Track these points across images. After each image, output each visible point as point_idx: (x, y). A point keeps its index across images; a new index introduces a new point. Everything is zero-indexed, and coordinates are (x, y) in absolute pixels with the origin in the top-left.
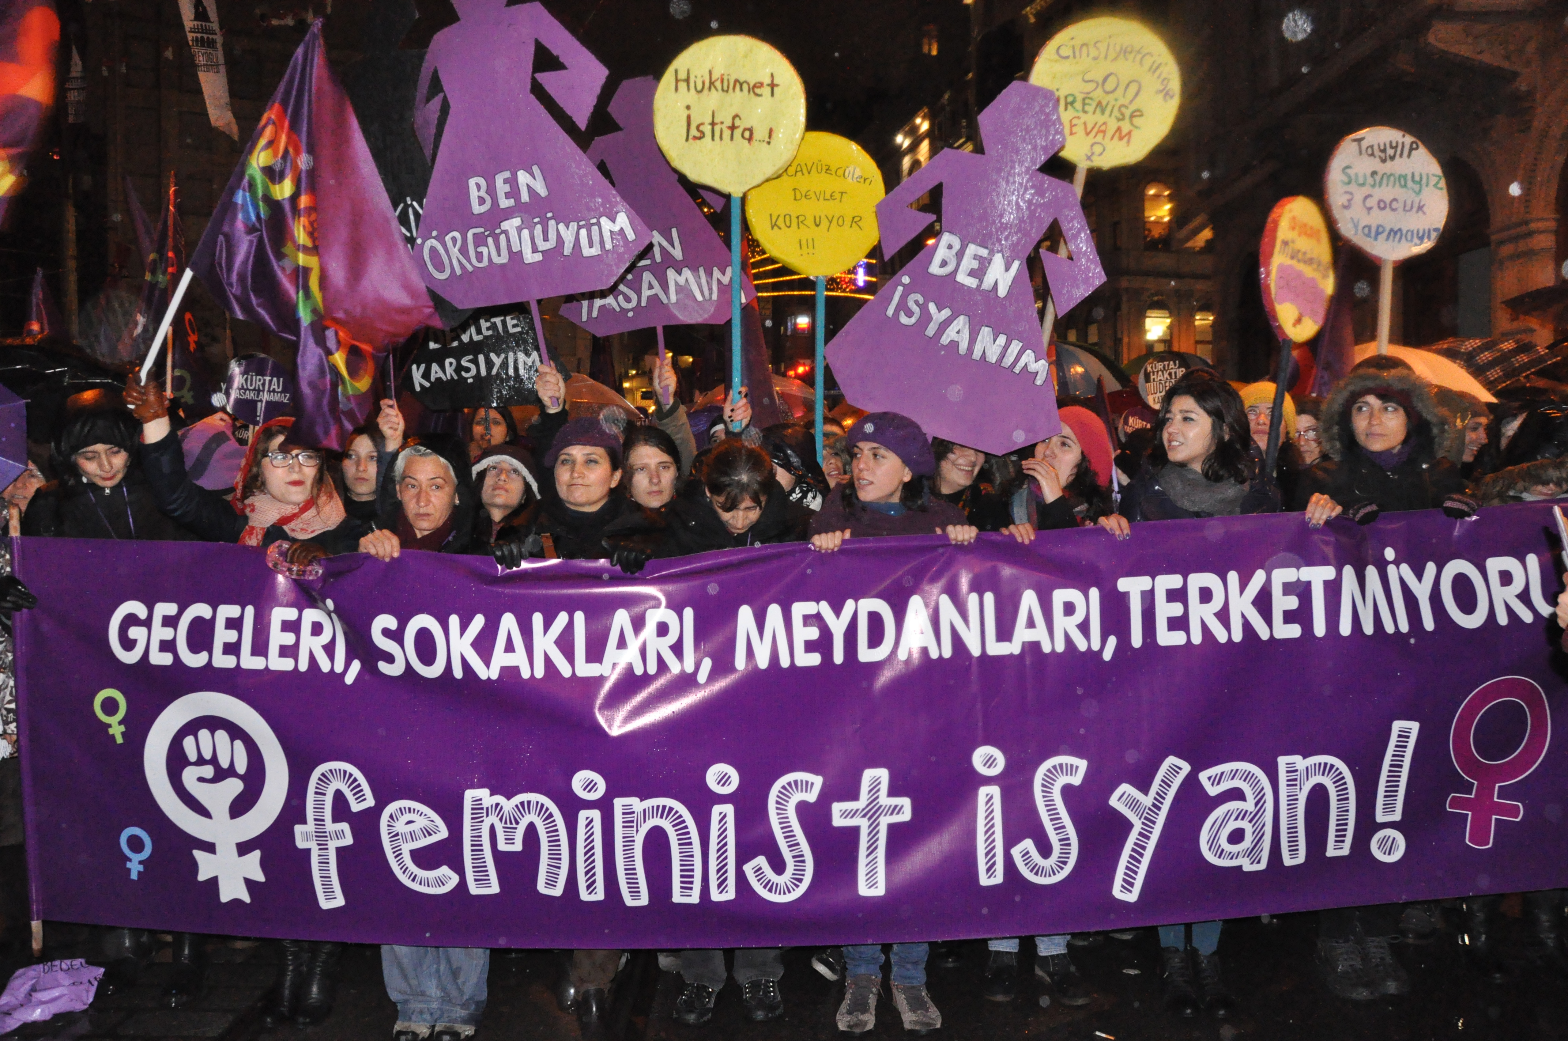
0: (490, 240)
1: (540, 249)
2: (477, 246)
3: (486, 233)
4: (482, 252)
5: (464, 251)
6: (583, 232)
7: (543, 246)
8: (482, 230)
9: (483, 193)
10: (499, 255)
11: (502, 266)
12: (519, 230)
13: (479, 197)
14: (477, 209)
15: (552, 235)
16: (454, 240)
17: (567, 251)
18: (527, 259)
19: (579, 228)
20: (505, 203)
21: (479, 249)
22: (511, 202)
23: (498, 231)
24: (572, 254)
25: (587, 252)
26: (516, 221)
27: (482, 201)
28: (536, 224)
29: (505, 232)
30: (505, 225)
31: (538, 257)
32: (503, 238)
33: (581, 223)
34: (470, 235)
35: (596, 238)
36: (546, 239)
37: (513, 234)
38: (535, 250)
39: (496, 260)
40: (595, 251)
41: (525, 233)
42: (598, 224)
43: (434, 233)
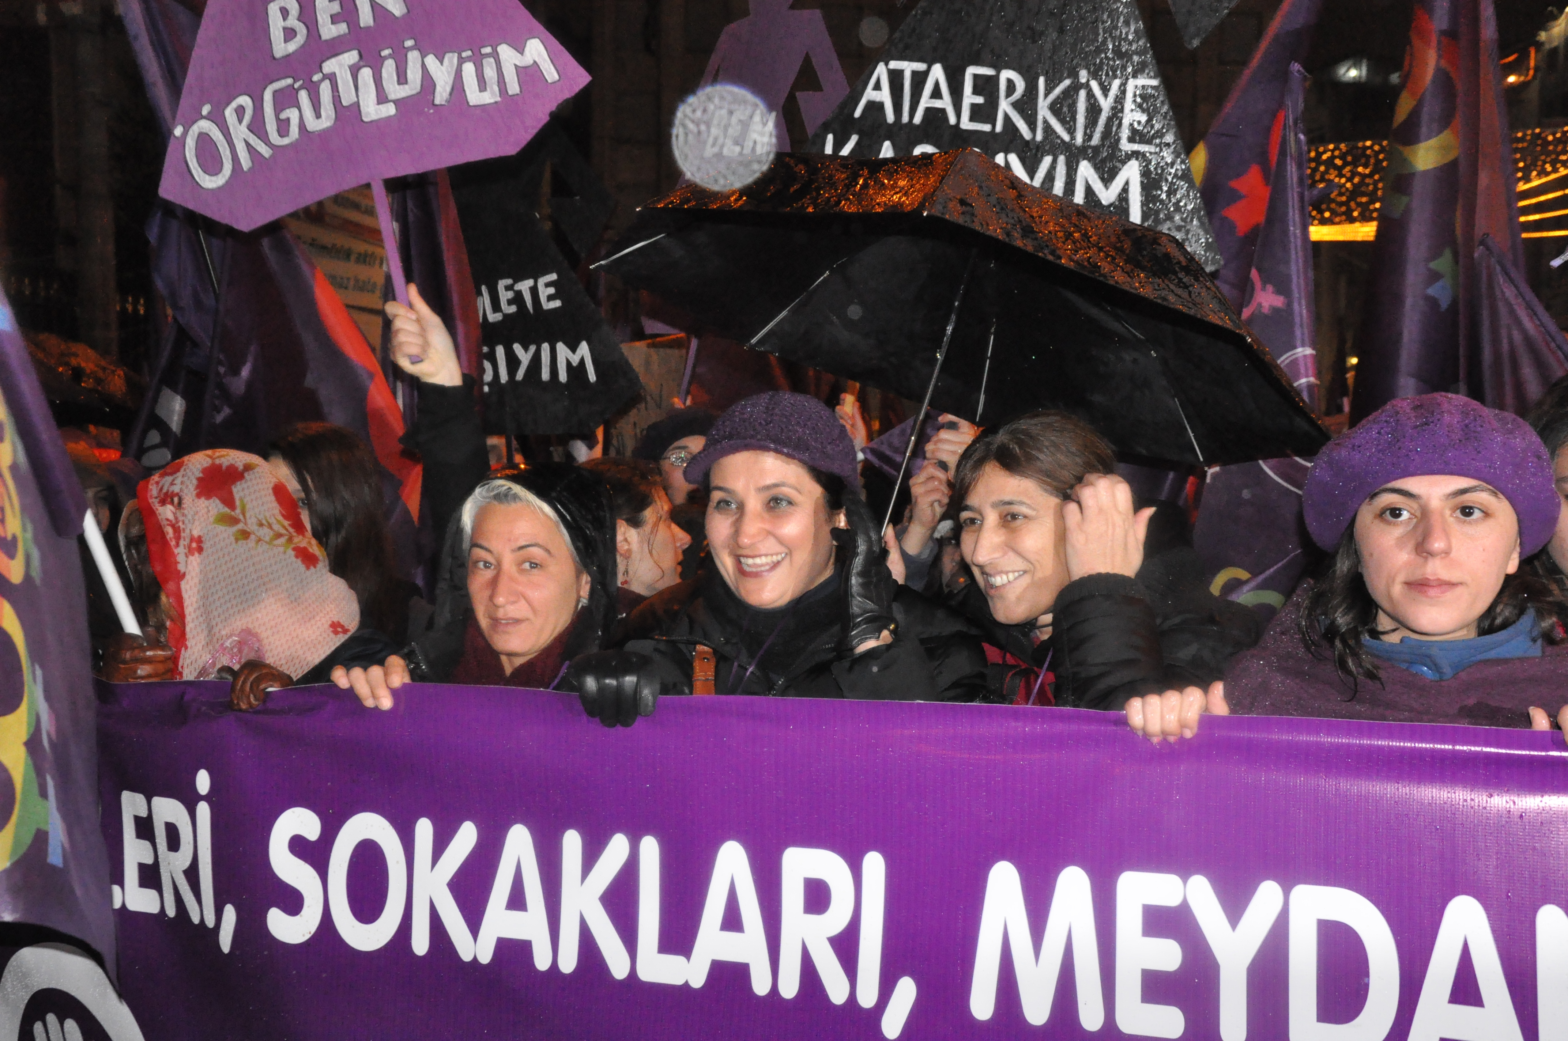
0: (303, 96)
1: (392, 96)
2: (279, 107)
3: (296, 86)
4: (288, 119)
5: (257, 127)
6: (469, 69)
7: (396, 91)
8: (289, 81)
9: (293, 21)
10: (318, 116)
11: (324, 134)
12: (355, 71)
13: (285, 29)
14: (281, 48)
15: (414, 74)
16: (240, 112)
17: (442, 95)
18: (368, 114)
19: (461, 61)
20: (329, 31)
21: (283, 116)
22: (343, 28)
23: (316, 78)
24: (448, 101)
25: (475, 97)
26: (351, 57)
27: (289, 34)
28: (385, 58)
29: (332, 78)
30: (329, 66)
31: (390, 110)
32: (325, 90)
33: (464, 55)
34: (268, 96)
35: (490, 72)
36: (402, 79)
37: (344, 79)
38: (382, 98)
39: (314, 125)
40: (489, 97)
41: (366, 73)
42: (495, 55)
43: (206, 110)
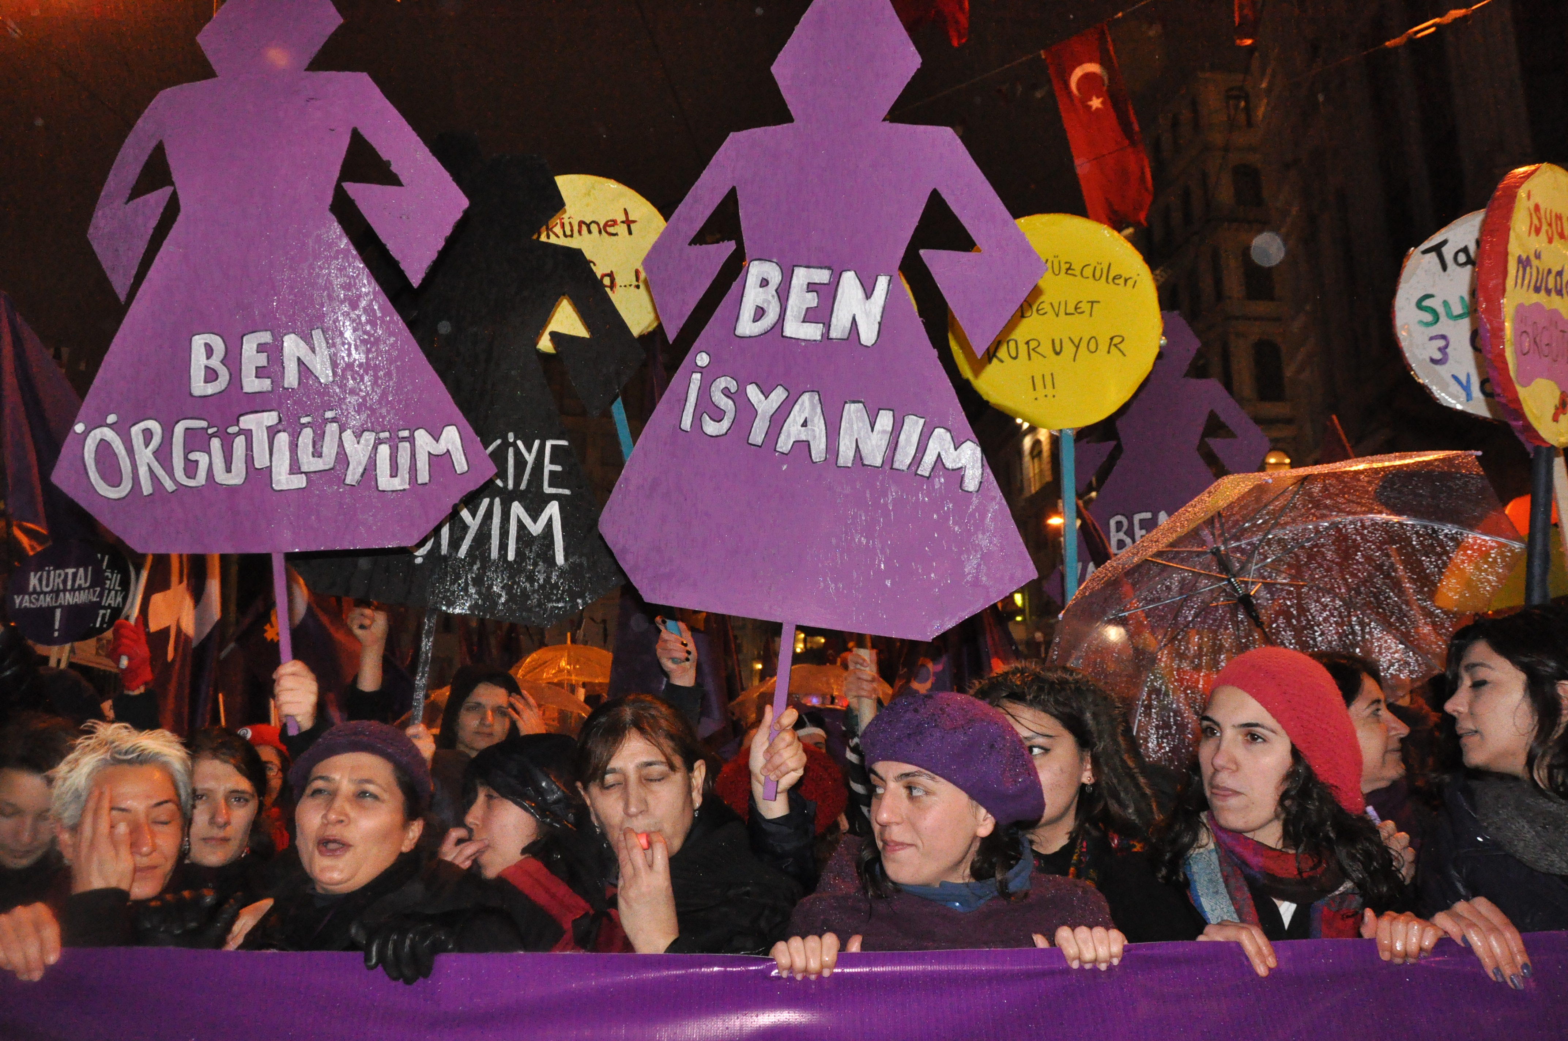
0: (216, 443)
1: (305, 468)
2: (188, 448)
3: (210, 431)
4: (197, 462)
5: (163, 455)
6: (384, 450)
7: (309, 463)
8: (203, 424)
9: (215, 362)
10: (228, 470)
11: (232, 490)
12: (272, 432)
13: (207, 367)
14: (199, 387)
15: (329, 449)
16: (148, 435)
17: (353, 476)
18: (279, 481)
19: (379, 442)
20: (252, 384)
21: (193, 456)
22: (265, 385)
23: (232, 430)
24: (359, 482)
25: (385, 482)
26: (270, 418)
27: (211, 375)
28: (305, 425)
29: (248, 434)
30: (248, 422)
31: (299, 482)
32: (239, 443)
33: (383, 435)
34: (179, 429)
35: (404, 460)
36: (317, 453)
37: (260, 439)
38: (295, 468)
39: (221, 476)
40: (399, 484)
41: (283, 438)
42: (411, 440)
43: (112, 418)
